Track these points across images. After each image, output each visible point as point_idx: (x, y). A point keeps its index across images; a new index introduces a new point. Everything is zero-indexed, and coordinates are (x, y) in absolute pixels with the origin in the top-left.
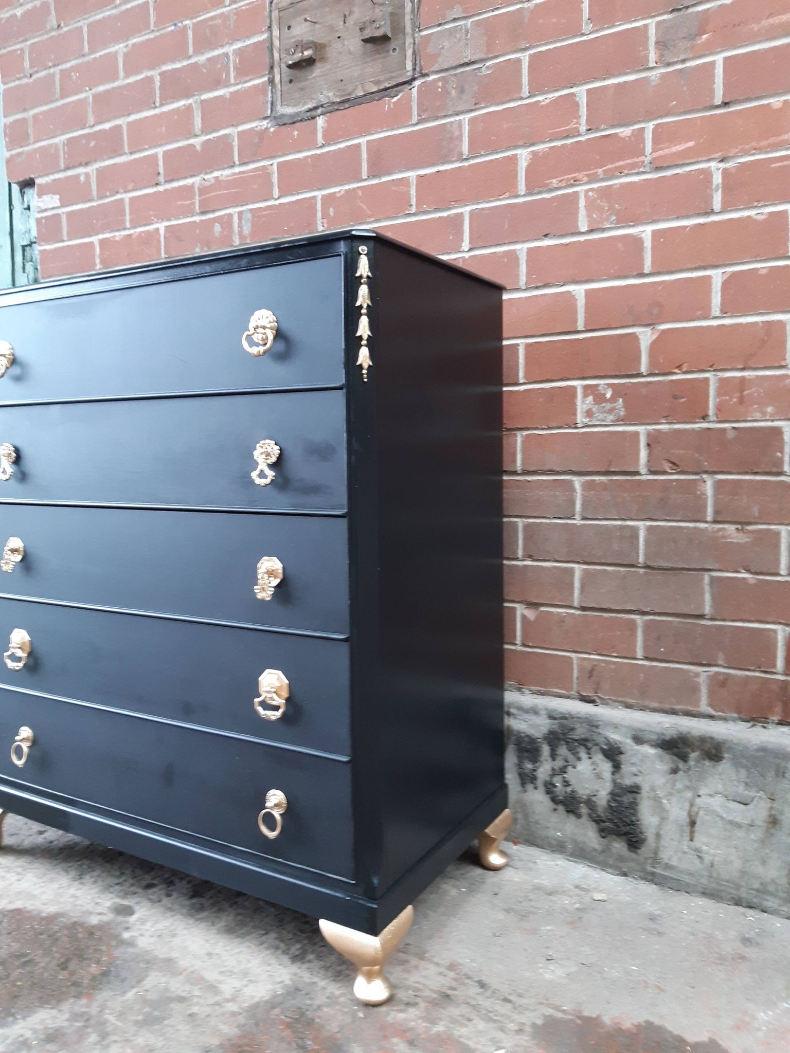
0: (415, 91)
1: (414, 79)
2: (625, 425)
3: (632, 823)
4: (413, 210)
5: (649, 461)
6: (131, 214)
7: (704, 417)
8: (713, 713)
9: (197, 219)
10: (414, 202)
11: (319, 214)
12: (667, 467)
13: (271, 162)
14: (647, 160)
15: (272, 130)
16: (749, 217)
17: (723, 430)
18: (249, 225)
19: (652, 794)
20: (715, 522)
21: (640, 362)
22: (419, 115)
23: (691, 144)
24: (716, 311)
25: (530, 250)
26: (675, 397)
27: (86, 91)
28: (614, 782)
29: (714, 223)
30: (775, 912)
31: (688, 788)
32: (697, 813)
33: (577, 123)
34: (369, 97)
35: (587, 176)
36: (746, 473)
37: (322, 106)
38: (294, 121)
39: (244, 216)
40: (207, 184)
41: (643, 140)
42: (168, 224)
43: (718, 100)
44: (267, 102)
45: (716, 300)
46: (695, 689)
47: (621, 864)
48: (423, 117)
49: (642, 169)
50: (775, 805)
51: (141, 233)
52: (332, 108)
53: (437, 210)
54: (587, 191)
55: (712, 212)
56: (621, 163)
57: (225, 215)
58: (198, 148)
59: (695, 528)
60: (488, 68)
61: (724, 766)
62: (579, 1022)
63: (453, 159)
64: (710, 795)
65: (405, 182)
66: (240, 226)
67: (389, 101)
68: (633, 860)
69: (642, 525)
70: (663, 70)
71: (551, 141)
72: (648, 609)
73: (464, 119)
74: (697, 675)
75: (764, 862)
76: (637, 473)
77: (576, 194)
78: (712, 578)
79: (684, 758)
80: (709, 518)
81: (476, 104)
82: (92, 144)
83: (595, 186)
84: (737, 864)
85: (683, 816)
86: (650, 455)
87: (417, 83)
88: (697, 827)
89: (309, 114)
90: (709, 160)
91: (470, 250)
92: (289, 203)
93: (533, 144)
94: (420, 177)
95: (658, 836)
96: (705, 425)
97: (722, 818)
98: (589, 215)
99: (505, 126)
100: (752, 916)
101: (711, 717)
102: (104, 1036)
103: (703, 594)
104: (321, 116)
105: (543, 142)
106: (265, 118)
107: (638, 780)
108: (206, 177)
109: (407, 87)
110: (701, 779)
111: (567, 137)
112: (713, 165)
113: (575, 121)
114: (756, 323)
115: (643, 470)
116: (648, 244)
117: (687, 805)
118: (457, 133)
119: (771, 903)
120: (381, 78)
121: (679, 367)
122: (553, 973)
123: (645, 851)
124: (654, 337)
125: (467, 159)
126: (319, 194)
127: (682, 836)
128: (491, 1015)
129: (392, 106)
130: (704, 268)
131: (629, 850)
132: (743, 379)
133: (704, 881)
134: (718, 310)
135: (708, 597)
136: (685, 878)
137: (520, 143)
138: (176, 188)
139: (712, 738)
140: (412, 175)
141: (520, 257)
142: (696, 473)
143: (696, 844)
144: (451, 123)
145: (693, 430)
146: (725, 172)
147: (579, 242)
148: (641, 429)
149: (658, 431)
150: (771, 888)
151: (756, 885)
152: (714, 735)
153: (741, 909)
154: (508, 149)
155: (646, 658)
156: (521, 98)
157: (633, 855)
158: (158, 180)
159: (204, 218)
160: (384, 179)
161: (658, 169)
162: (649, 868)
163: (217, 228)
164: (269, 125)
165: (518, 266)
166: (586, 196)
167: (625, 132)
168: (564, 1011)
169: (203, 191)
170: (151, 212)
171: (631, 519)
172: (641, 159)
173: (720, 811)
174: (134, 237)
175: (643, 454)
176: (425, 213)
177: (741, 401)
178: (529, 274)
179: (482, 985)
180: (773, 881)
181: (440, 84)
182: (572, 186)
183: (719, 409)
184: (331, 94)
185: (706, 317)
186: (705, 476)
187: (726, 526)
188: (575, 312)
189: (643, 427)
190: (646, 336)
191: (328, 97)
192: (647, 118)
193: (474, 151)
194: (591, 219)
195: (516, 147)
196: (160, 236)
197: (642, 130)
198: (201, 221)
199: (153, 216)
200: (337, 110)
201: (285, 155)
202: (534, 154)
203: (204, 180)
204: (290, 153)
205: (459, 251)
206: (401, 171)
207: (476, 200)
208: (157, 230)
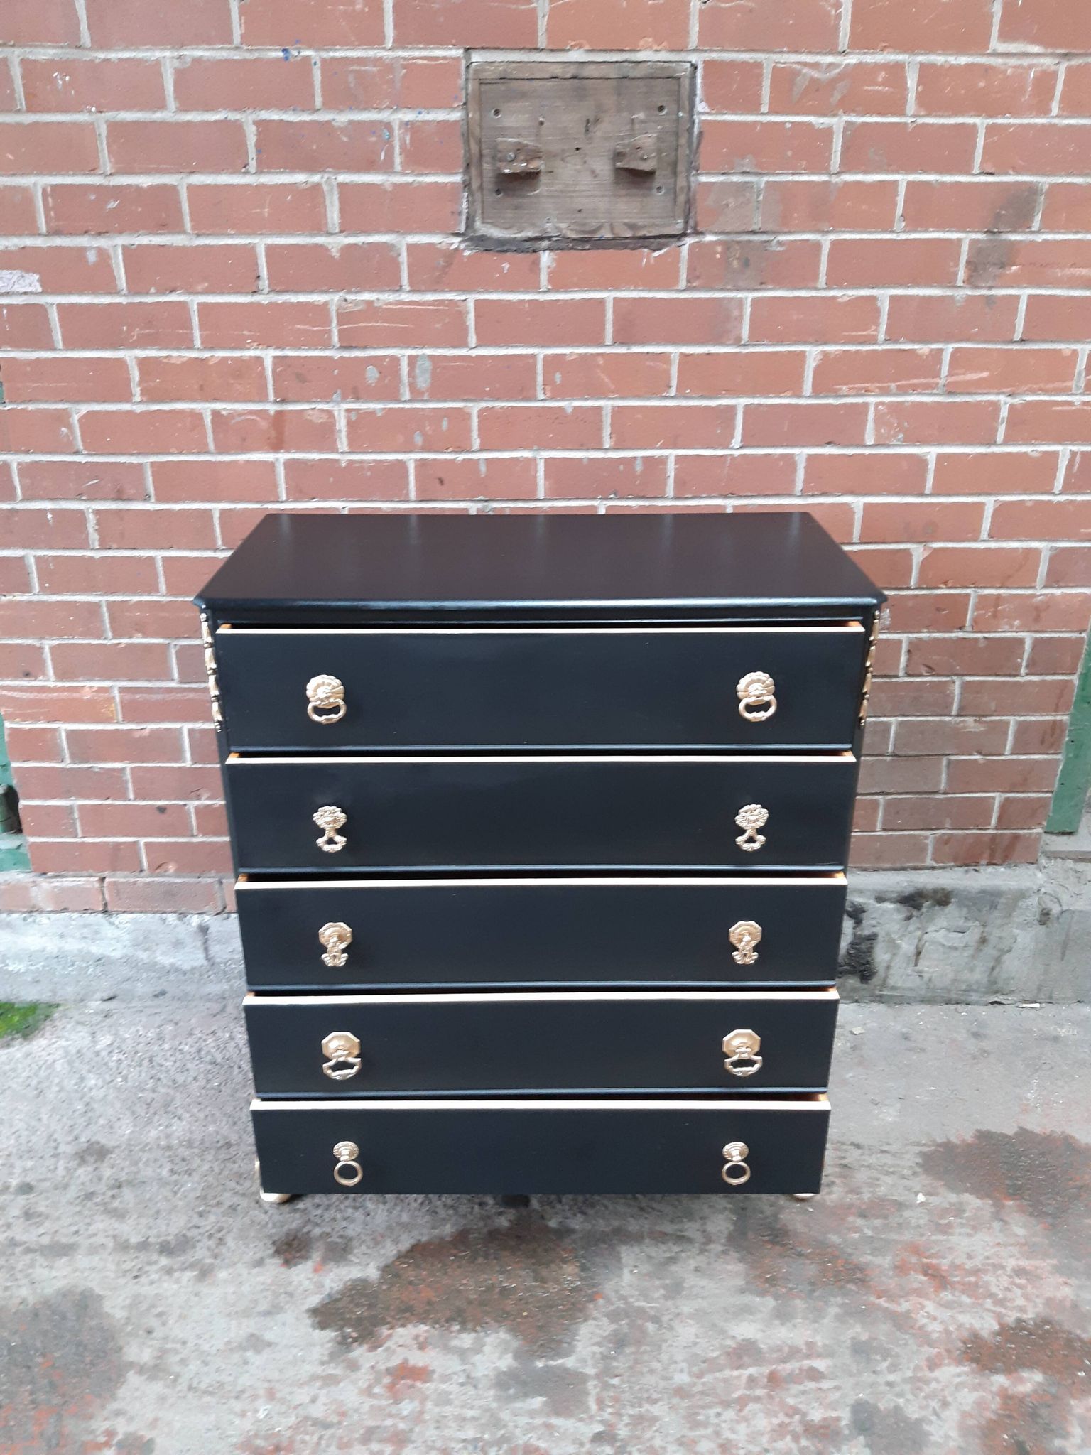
0: (685, 251)
1: (684, 235)
2: (889, 633)
3: (868, 963)
4: (673, 392)
5: (907, 666)
6: (202, 326)
7: (961, 628)
8: (935, 864)
9: (335, 354)
10: (674, 383)
11: (540, 379)
12: (923, 670)
13: (463, 297)
14: (942, 381)
15: (467, 253)
16: (1025, 454)
17: (976, 640)
18: (428, 376)
19: (887, 938)
20: (958, 715)
21: (910, 577)
22: (688, 281)
23: (985, 374)
24: (984, 535)
25: (810, 458)
26: (938, 610)
27: (90, 112)
28: (855, 935)
29: (994, 454)
30: (976, 1003)
31: (919, 928)
32: (923, 946)
33: (876, 330)
34: (617, 243)
35: (880, 388)
36: (990, 675)
37: (549, 238)
38: (502, 247)
39: (419, 363)
40: (351, 308)
41: (939, 362)
42: (279, 353)
43: (1017, 337)
44: (460, 214)
45: (986, 524)
46: (923, 849)
47: (852, 994)
48: (695, 284)
49: (935, 391)
50: (986, 929)
51: (225, 359)
52: (562, 244)
53: (703, 397)
54: (877, 404)
55: (995, 443)
56: (915, 381)
57: (386, 356)
58: (335, 253)
59: (940, 721)
60: (780, 243)
61: (950, 908)
62: (941, 1149)
63: (730, 343)
64: (937, 931)
65: (664, 357)
66: (411, 374)
67: (648, 256)
68: (864, 989)
69: (893, 721)
70: (969, 292)
71: (845, 343)
72: (892, 791)
73: (746, 298)
74: (926, 838)
75: (972, 970)
76: (896, 676)
77: (866, 405)
78: (949, 762)
79: (918, 907)
80: (954, 712)
81: (762, 283)
82: (113, 205)
83: (887, 399)
84: (951, 976)
85: (912, 949)
86: (909, 660)
87: (689, 241)
88: (921, 956)
89: (528, 245)
90: (998, 394)
91: (741, 447)
92: (492, 357)
93: (825, 343)
94: (683, 355)
95: (888, 968)
96: (961, 635)
97: (943, 945)
98: (877, 430)
99: (795, 317)
100: (964, 1010)
101: (933, 868)
103: (940, 774)
104: (547, 252)
105: (836, 343)
106: (458, 235)
107: (875, 930)
108: (350, 297)
109: (675, 244)
110: (931, 919)
111: (862, 343)
112: (1002, 398)
113: (874, 327)
114: (1016, 550)
115: (901, 673)
116: (932, 466)
117: (916, 941)
118: (736, 313)
119: (974, 997)
120: (640, 222)
121: (945, 583)
122: (889, 1115)
123: (875, 981)
124: (926, 554)
125: (745, 345)
126: (541, 352)
127: (908, 964)
128: (886, 1168)
129: (652, 261)
130: (980, 494)
131: (862, 982)
132: (999, 595)
133: (923, 992)
134: (986, 534)
135: (944, 776)
136: (908, 994)
137: (811, 339)
138: (292, 304)
139: (943, 889)
140: (674, 351)
141: (798, 462)
142: (948, 676)
143: (919, 967)
144: (730, 299)
145: (951, 639)
146: (1012, 407)
147: (863, 455)
148: (904, 637)
149: (920, 639)
150: (975, 987)
151: (964, 987)
152: (945, 887)
153: (952, 1007)
154: (796, 343)
155: (884, 830)
156: (816, 289)
157: (865, 986)
158: (258, 287)
159: (346, 354)
160: (636, 349)
161: (950, 393)
162: (878, 993)
163: (372, 373)
164: (462, 246)
165: (795, 472)
166: (876, 409)
167: (923, 349)
168: (924, 1145)
169: (343, 317)
170: (245, 332)
171: (885, 716)
172: (936, 380)
173: (942, 941)
174: (211, 363)
175: (903, 659)
176: (687, 398)
177: (995, 616)
178: (806, 482)
179: (858, 1146)
180: (977, 982)
181: (719, 249)
182: (862, 395)
183: (975, 621)
184: (563, 226)
185: (975, 539)
186: (955, 678)
187: (966, 718)
188: (851, 525)
189: (905, 635)
190: (918, 552)
191: (558, 229)
192: (948, 340)
193: (755, 338)
194: (878, 434)
195: (806, 343)
196: (264, 369)
197: (941, 351)
198: (341, 358)
199: (249, 337)
200: (572, 248)
201: (487, 291)
202: (825, 354)
203: (346, 300)
204: (496, 291)
205: (727, 447)
206: (658, 343)
207: (753, 394)
208: (259, 360)
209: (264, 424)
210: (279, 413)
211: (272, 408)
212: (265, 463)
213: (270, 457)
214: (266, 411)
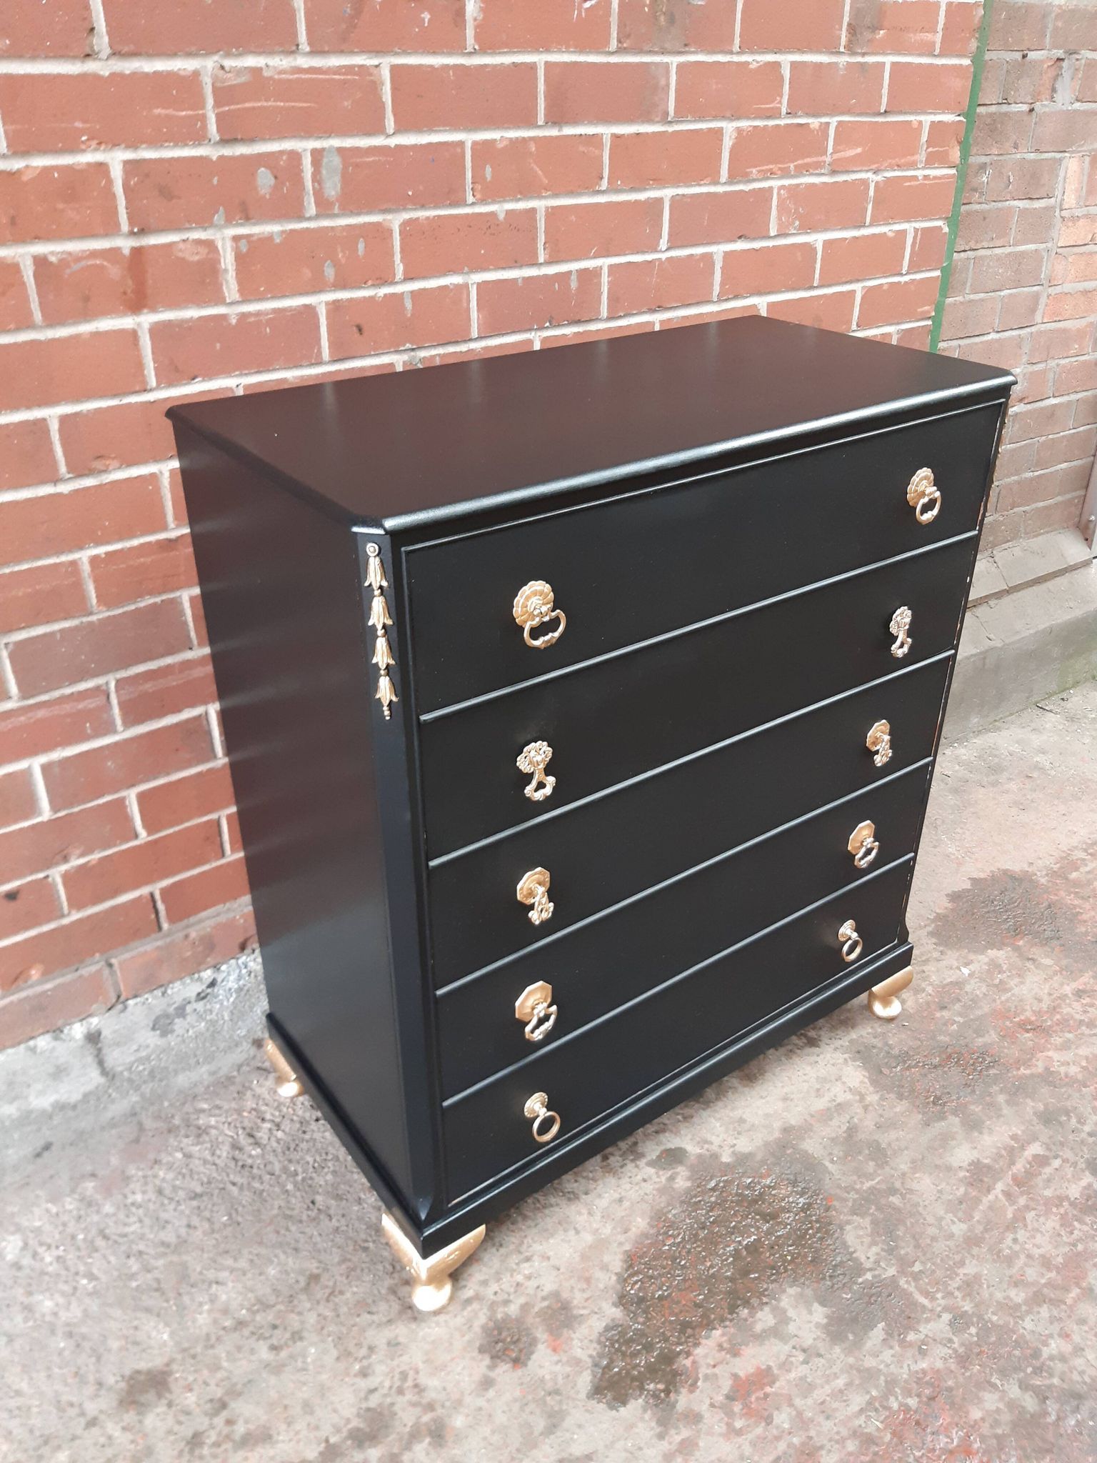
0: (615, 2)
4: (604, 184)
6: (7, 116)
9: (213, 152)
10: (606, 173)
11: (469, 175)
13: (375, 62)
14: (828, 159)
16: (885, 234)
18: (337, 179)
22: (619, 41)
23: (859, 150)
24: (854, 325)
25: (727, 255)
29: (864, 237)
33: (780, 102)
35: (781, 169)
39: (325, 160)
40: (233, 80)
41: (826, 137)
42: (130, 155)
43: (883, 108)
45: (856, 312)
48: (625, 45)
49: (822, 171)
51: (47, 170)
53: (633, 190)
54: (780, 188)
55: (864, 225)
56: (808, 160)
57: (281, 153)
63: (657, 119)
65: (595, 140)
66: (316, 177)
67: (580, 6)
70: (849, 59)
71: (755, 118)
73: (672, 63)
77: (771, 190)
81: (686, 45)
83: (787, 182)
90: (868, 171)
91: (668, 249)
92: (414, 147)
93: (739, 118)
94: (616, 137)
98: (779, 217)
99: (714, 87)
105: (748, 118)
108: (228, 63)
111: (769, 117)
112: (870, 175)
113: (778, 99)
116: (819, 255)
118: (663, 82)
125: (671, 122)
126: (469, 138)
129: (584, 14)
130: (850, 282)
134: (856, 323)
137: (728, 114)
138: (147, 75)
140: (606, 131)
141: (716, 262)
144: (657, 65)
146: (877, 185)
147: (768, 248)
154: (715, 118)
156: (732, 52)
158: (92, 47)
159: (228, 151)
160: (569, 131)
161: (834, 172)
163: (265, 179)
165: (713, 273)
166: (779, 194)
167: (814, 122)
169: (224, 94)
170: (78, 124)
172: (824, 158)
174: (25, 178)
176: (618, 191)
178: (722, 284)
181: (647, 1)
182: (768, 178)
185: (849, 330)
192: (832, 114)
193: (681, 116)
194: (780, 224)
195: (724, 118)
196: (110, 182)
197: (828, 124)
198: (221, 158)
199: (83, 132)
201: (405, 53)
202: (739, 130)
203: (222, 68)
204: (415, 52)
205: (655, 250)
206: (591, 123)
207: (676, 183)
208: (102, 168)
209: (115, 272)
210: (137, 252)
211: (125, 244)
212: (122, 332)
213: (127, 322)
214: (116, 251)
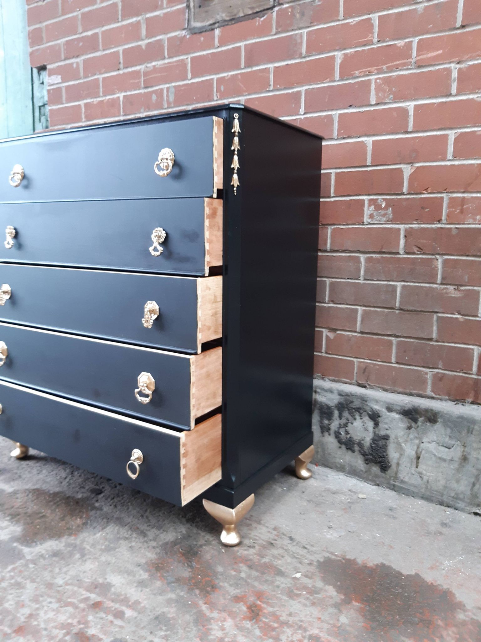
0: (274, 14)
1: (274, 7)
2: (393, 224)
3: (384, 457)
4: (272, 88)
5: (405, 246)
6: (103, 87)
7: (439, 221)
8: (434, 395)
9: (142, 91)
10: (272, 83)
11: (215, 90)
12: (416, 250)
13: (186, 57)
14: (413, 61)
15: (188, 37)
16: (472, 99)
17: (450, 229)
18: (173, 95)
19: (396, 440)
20: (442, 284)
21: (403, 186)
22: (276, 29)
23: (440, 52)
24: (450, 156)
25: (340, 115)
26: (423, 208)
27: (78, 11)
28: (374, 433)
29: (451, 102)
30: (462, 510)
31: (416, 438)
32: (421, 452)
33: (372, 37)
34: (247, 17)
35: (377, 69)
36: (462, 255)
37: (218, 22)
38: (201, 31)
39: (170, 90)
40: (148, 70)
41: (411, 49)
42: (125, 94)
43: (459, 24)
44: (185, 19)
45: (450, 149)
46: (425, 382)
47: (374, 479)
48: (279, 30)
49: (410, 67)
50: (466, 449)
51: (109, 99)
52: (224, 24)
53: (285, 89)
54: (376, 79)
55: (450, 95)
56: (397, 62)
57: (159, 89)
58: (144, 47)
59: (430, 287)
61: (438, 426)
62: (344, 561)
63: (297, 57)
64: (429, 442)
65: (267, 70)
66: (168, 96)
67: (259, 20)
68: (383, 477)
69: (399, 284)
70: (426, 4)
71: (356, 47)
72: (400, 334)
73: (304, 32)
74: (426, 373)
75: (458, 481)
76: (398, 253)
77: (370, 81)
78: (438, 317)
79: (415, 421)
80: (439, 282)
81: (311, 23)
82: (81, 44)
83: (381, 76)
84: (442, 482)
85: (413, 453)
86: (406, 242)
87: (276, 9)
88: (420, 460)
89: (210, 27)
90: (450, 63)
91: (305, 114)
92: (197, 82)
93: (345, 49)
94: (276, 68)
95: (398, 464)
96: (439, 226)
97: (435, 455)
98: (377, 94)
99: (328, 37)
100: (449, 511)
101: (433, 398)
102: (83, 555)
103: (432, 327)
104: (218, 29)
105: (351, 48)
106: (184, 29)
107: (388, 432)
108: (148, 65)
109: (270, 11)
110: (425, 433)
111: (365, 45)
112: (453, 65)
113: (371, 35)
114: (473, 165)
115: (401, 252)
116: (411, 113)
117: (415, 448)
118: (299, 41)
119: (461, 505)
120: (254, 5)
121: (426, 190)
122: (332, 535)
123: (390, 472)
124: (413, 171)
125: (304, 57)
126: (215, 77)
127: (411, 465)
128: (295, 555)
129: (260, 23)
130: (445, 129)
131: (381, 472)
132: (464, 198)
133: (423, 490)
134: (451, 155)
135: (435, 328)
136: (412, 488)
137: (337, 48)
138: (130, 72)
139: (432, 410)
140: (271, 66)
141: (334, 119)
142: (432, 255)
143: (419, 469)
144: (296, 35)
145: (432, 228)
146: (460, 70)
147: (370, 111)
148: (402, 227)
149: (412, 228)
150: (461, 496)
151: (453, 495)
152: (434, 408)
153: (443, 507)
154: (329, 52)
155: (397, 363)
156: (339, 20)
157: (383, 475)
158: (120, 67)
159: (146, 90)
160: (255, 68)
161: (419, 67)
162: (392, 482)
163: (154, 97)
164: (186, 34)
165: (333, 125)
166: (376, 82)
167: (400, 43)
168: (335, 555)
169: (146, 74)
170: (115, 87)
171: (393, 281)
172: (410, 60)
173: (434, 452)
174: (105, 102)
175: (402, 242)
176: (278, 90)
177: (462, 212)
178: (339, 130)
179: (291, 539)
180: (462, 492)
181: (290, 10)
182: (367, 75)
183: (448, 216)
184: (224, 15)
185: (444, 159)
186: (437, 256)
187: (448, 287)
188: (366, 154)
189: (403, 226)
190: (407, 170)
191: (222, 17)
192: (415, 36)
193: (309, 52)
194: (378, 97)
195: (335, 50)
196: (120, 101)
197: (411, 42)
198: (145, 93)
199: (116, 89)
200: (227, 25)
201: (195, 52)
202: (345, 54)
203: (147, 67)
204: (198, 51)
205: (298, 114)
206: (265, 64)
207: (309, 83)
208: (119, 98)
211: (122, 118)
